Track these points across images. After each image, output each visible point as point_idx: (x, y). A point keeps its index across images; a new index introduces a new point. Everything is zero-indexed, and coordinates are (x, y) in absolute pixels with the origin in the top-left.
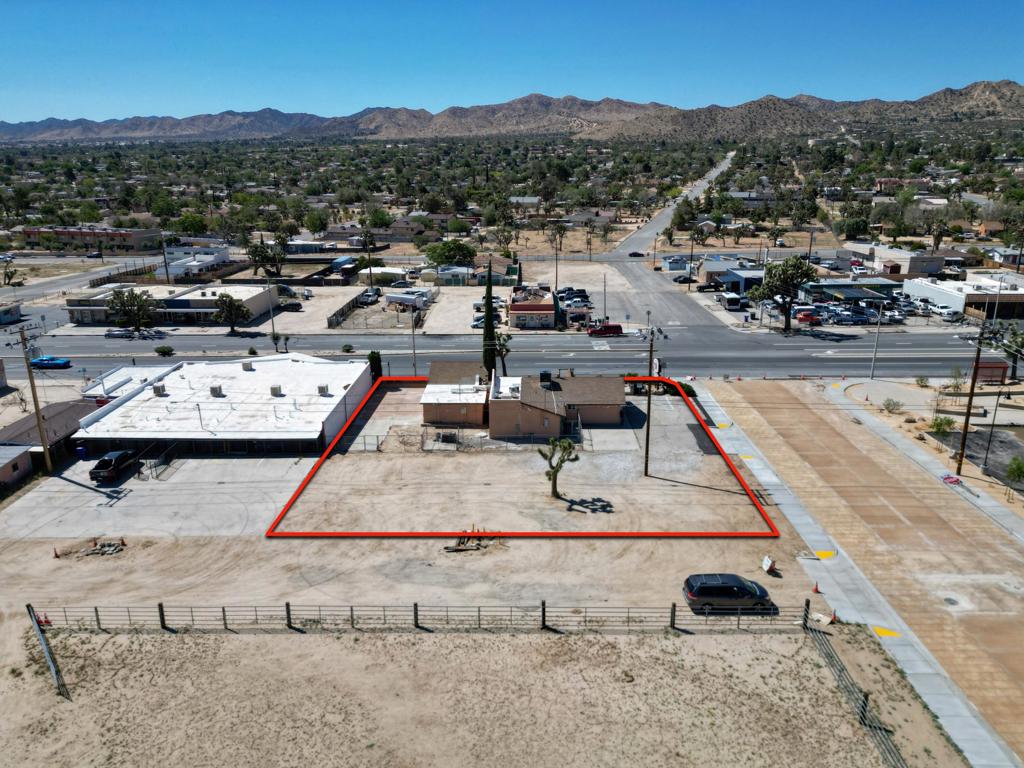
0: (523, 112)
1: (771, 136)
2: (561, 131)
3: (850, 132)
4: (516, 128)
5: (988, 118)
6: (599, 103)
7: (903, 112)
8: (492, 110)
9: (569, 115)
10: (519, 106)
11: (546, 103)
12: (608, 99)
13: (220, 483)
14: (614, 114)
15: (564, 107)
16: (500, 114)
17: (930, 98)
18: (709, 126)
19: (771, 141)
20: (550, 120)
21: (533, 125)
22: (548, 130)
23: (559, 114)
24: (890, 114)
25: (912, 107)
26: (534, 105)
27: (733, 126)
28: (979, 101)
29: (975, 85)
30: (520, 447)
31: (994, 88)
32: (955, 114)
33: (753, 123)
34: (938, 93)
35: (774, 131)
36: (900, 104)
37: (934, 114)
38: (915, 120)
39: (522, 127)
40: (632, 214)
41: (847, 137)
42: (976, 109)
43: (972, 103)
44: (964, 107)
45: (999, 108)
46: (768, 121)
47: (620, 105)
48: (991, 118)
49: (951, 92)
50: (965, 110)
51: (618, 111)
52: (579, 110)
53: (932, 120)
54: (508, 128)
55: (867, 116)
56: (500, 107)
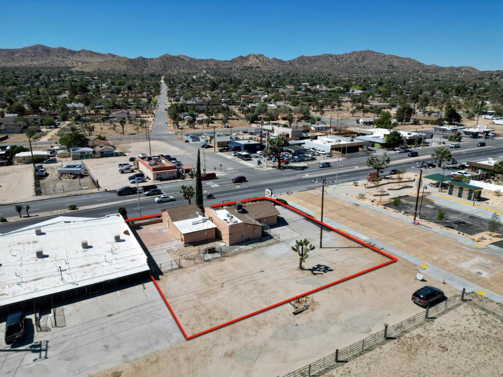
0: (33, 55)
1: (175, 73)
2: (60, 66)
3: (208, 73)
4: (30, 63)
5: (257, 69)
6: (79, 52)
7: (226, 65)
8: (12, 52)
9: (63, 57)
10: (29, 51)
11: (47, 51)
12: (84, 50)
13: (109, 316)
14: (89, 58)
15: (59, 53)
16: (18, 55)
17: (235, 59)
18: (144, 67)
19: (176, 75)
20: (52, 60)
21: (42, 62)
22: (52, 65)
23: (57, 56)
24: (220, 65)
25: (229, 63)
26: (39, 50)
27: (157, 68)
28: (252, 62)
29: (250, 55)
30: (250, 247)
31: (257, 57)
32: (245, 67)
33: (165, 67)
34: (237, 58)
35: (176, 71)
36: (224, 62)
37: (237, 66)
38: (231, 69)
39: (35, 63)
40: (142, 113)
41: (207, 75)
42: (252, 65)
43: (250, 63)
44: (248, 64)
45: (260, 65)
46: (172, 66)
47: (92, 54)
48: (258, 69)
49: (241, 57)
50: (248, 65)
51: (91, 56)
52: (68, 55)
53: (237, 69)
54: (26, 63)
55: (212, 66)
56: (17, 51)
